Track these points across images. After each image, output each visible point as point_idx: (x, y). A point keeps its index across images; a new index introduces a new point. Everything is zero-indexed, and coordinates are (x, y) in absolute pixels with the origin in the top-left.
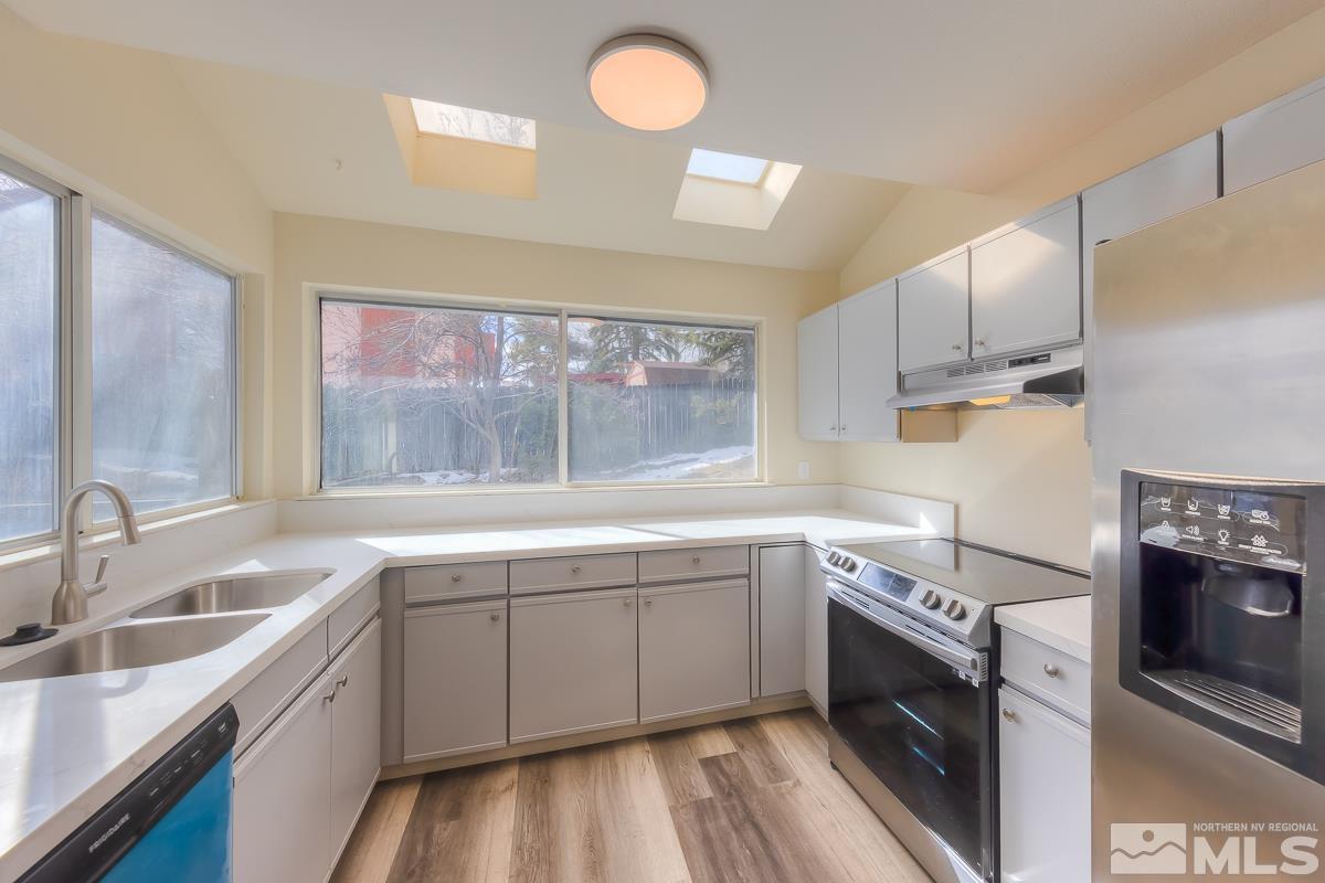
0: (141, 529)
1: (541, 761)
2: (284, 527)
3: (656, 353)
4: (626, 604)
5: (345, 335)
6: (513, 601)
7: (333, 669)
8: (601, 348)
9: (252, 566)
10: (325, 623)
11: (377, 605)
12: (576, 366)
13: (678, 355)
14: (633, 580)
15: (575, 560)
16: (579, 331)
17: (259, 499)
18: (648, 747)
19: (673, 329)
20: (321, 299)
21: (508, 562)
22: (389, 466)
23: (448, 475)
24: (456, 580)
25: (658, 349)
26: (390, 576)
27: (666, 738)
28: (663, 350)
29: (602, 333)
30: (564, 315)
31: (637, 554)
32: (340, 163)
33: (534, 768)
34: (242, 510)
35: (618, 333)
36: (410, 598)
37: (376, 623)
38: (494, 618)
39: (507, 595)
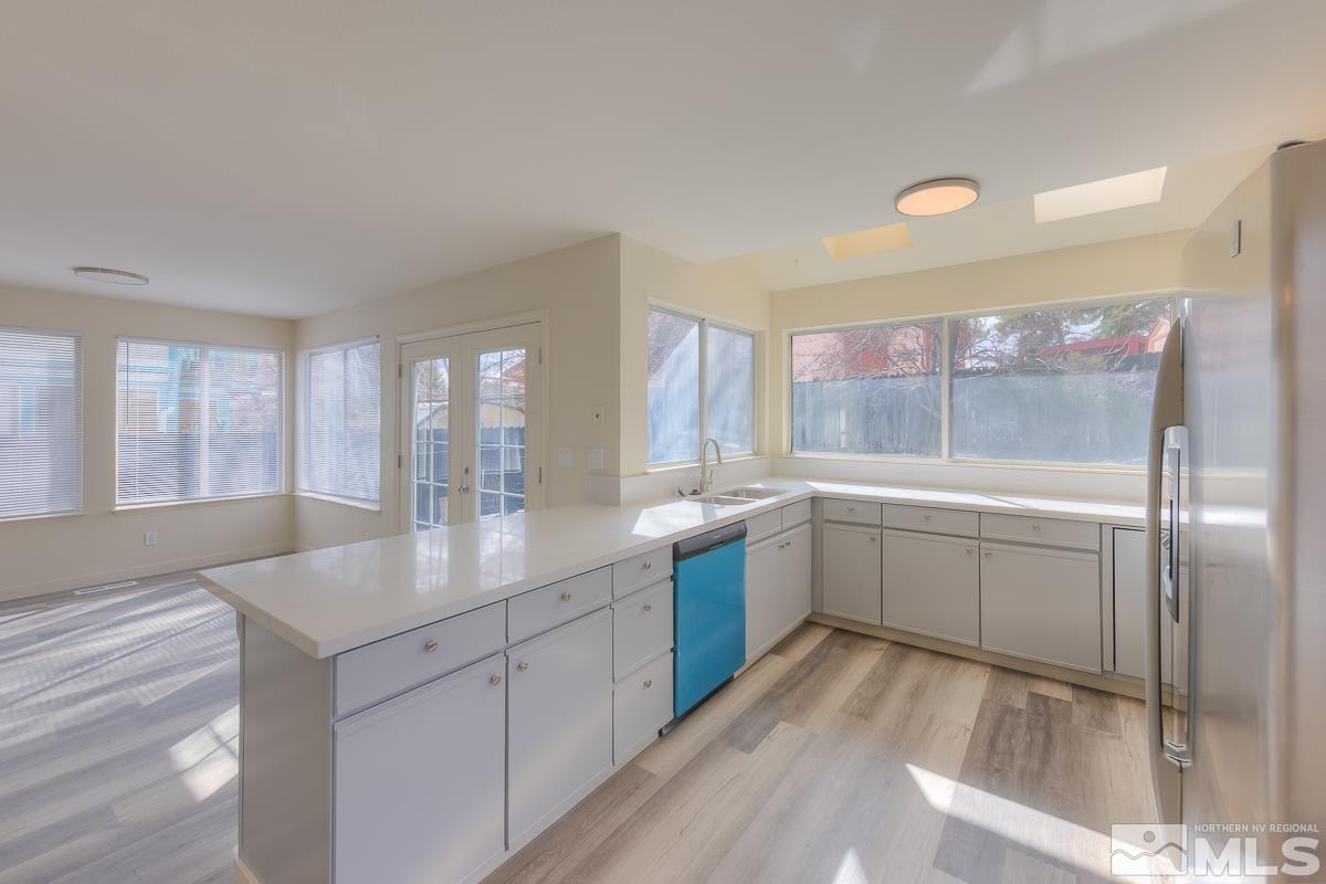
0: (723, 461)
1: (905, 647)
2: (773, 473)
4: (969, 552)
6: (885, 531)
7: (784, 535)
9: (759, 486)
10: (782, 508)
11: (809, 516)
14: (975, 534)
15: (929, 510)
17: (764, 455)
18: (989, 670)
20: (791, 336)
21: (882, 504)
24: (851, 510)
26: (816, 500)
27: (1005, 669)
31: (980, 515)
33: (899, 648)
36: (826, 517)
37: (809, 525)
38: (873, 540)
39: (881, 526)
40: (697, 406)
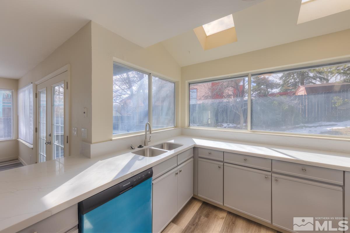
0: (152, 132)
1: (234, 215)
2: (182, 134)
3: (314, 81)
4: (266, 178)
5: (205, 91)
6: (225, 164)
8: (285, 83)
9: (172, 141)
10: (177, 155)
11: (192, 155)
12: (276, 91)
13: (327, 80)
14: (270, 169)
15: (246, 156)
16: (275, 78)
17: (178, 127)
18: (275, 232)
19: (321, 69)
20: (189, 84)
21: (224, 152)
22: (208, 122)
23: (229, 125)
24: (210, 153)
25: (315, 79)
26: (195, 149)
28: (318, 79)
29: (286, 78)
30: (250, 75)
31: (272, 161)
32: (190, 52)
34: (174, 129)
35: (294, 76)
36: (200, 155)
37: (192, 159)
38: (219, 167)
39: (223, 162)
40: (147, 109)
